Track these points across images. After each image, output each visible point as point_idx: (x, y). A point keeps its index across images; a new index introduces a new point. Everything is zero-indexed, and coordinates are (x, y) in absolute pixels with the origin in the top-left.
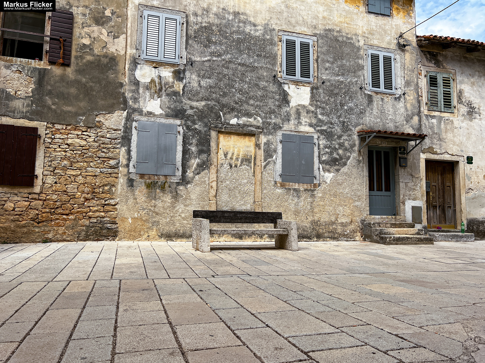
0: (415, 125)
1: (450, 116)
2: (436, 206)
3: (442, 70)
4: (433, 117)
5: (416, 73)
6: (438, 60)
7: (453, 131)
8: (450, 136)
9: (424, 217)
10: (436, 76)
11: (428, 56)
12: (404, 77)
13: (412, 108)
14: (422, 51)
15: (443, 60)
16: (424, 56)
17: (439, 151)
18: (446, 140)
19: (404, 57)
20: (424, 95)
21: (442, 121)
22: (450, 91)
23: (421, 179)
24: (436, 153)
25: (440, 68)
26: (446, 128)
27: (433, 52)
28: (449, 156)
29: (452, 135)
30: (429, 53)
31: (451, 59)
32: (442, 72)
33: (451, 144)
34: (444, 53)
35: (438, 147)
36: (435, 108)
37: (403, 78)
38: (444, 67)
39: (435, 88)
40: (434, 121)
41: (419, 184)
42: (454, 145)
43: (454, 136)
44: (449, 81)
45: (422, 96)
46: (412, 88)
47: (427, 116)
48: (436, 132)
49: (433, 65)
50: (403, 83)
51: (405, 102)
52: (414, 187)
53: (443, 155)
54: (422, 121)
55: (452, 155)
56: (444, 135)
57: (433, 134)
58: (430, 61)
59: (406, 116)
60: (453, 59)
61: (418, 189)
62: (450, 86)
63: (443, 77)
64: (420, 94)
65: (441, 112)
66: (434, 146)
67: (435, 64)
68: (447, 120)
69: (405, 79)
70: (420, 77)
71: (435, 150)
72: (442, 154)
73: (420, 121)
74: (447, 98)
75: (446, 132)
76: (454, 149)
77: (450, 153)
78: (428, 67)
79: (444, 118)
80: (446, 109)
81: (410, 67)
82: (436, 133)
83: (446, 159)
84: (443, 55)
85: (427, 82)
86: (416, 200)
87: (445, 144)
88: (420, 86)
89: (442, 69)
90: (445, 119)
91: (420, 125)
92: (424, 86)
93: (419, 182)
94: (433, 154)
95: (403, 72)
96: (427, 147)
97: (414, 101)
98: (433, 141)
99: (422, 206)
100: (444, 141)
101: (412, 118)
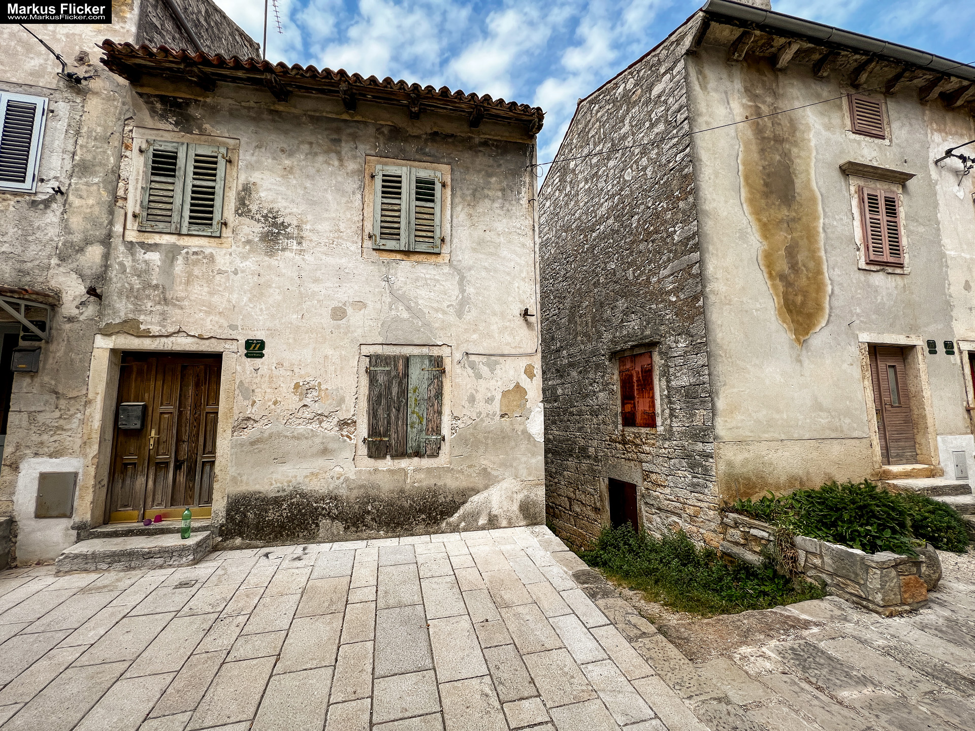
0: (91, 268)
1: (207, 244)
2: (167, 464)
3: (199, 140)
4: (154, 247)
5: (116, 144)
6: (190, 116)
7: (209, 281)
8: (199, 291)
9: (81, 497)
10: (177, 153)
11: (158, 106)
12: (74, 154)
13: (89, 227)
14: (141, 95)
15: (203, 117)
16: (144, 106)
17: (155, 329)
18: (186, 303)
19: (83, 106)
20: (130, 196)
21: (180, 258)
22: (214, 188)
23: (88, 403)
24: (147, 334)
25: (192, 133)
26: (190, 275)
27: (175, 98)
28: (190, 340)
29: (206, 289)
30: (163, 99)
31: (231, 114)
32: (198, 142)
33: (201, 311)
34: (208, 100)
35: (156, 318)
36: (161, 226)
37: (68, 157)
38: (202, 133)
39: (170, 180)
40: (154, 257)
41: (79, 415)
42: (208, 313)
43: (211, 294)
44: (216, 163)
45: (126, 199)
46: (96, 180)
47: (130, 246)
48: (155, 282)
49: (171, 127)
50: (68, 166)
51: (65, 212)
52: (61, 422)
53: (171, 339)
54: (112, 256)
55: (201, 337)
56: (179, 290)
57: (144, 289)
58: (163, 117)
59: (64, 244)
60: (234, 115)
61: (74, 426)
62: (215, 175)
63: (196, 155)
64: (121, 193)
65: (180, 234)
66: (142, 318)
67: (177, 124)
68: (195, 253)
69: (77, 158)
70: (128, 153)
71: (142, 327)
72: (167, 336)
73: (106, 256)
74: (200, 202)
75: (188, 283)
76: (209, 324)
77: (192, 334)
78: (155, 132)
79: (185, 250)
80: (194, 227)
81: (99, 129)
82: (156, 287)
83: (179, 349)
84: (205, 105)
85: (146, 165)
86: (62, 455)
87: (178, 311)
88: (124, 174)
89: (197, 137)
90: (187, 253)
91: (106, 267)
92: (134, 173)
93: (81, 408)
94: (138, 337)
95: (72, 141)
96: (117, 321)
97: (97, 210)
98: (140, 305)
99: (81, 471)
100: (176, 305)
101: (81, 250)
